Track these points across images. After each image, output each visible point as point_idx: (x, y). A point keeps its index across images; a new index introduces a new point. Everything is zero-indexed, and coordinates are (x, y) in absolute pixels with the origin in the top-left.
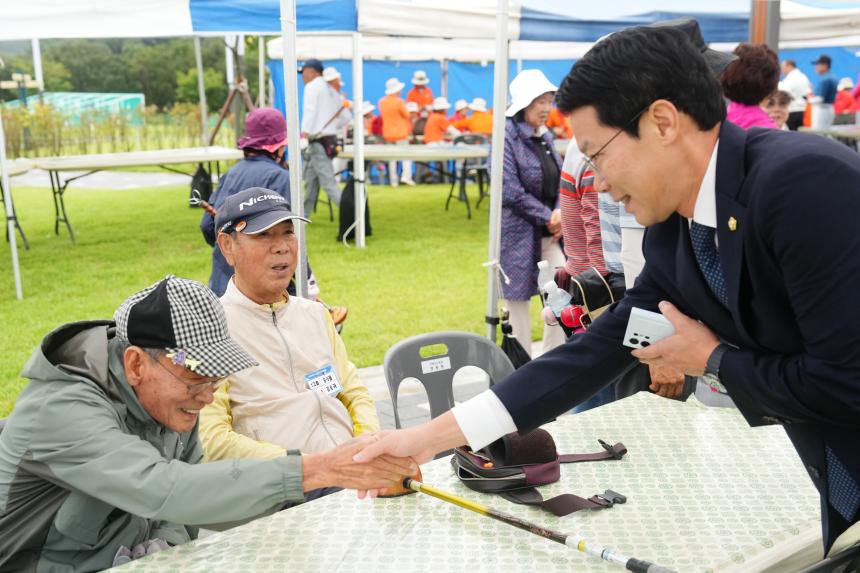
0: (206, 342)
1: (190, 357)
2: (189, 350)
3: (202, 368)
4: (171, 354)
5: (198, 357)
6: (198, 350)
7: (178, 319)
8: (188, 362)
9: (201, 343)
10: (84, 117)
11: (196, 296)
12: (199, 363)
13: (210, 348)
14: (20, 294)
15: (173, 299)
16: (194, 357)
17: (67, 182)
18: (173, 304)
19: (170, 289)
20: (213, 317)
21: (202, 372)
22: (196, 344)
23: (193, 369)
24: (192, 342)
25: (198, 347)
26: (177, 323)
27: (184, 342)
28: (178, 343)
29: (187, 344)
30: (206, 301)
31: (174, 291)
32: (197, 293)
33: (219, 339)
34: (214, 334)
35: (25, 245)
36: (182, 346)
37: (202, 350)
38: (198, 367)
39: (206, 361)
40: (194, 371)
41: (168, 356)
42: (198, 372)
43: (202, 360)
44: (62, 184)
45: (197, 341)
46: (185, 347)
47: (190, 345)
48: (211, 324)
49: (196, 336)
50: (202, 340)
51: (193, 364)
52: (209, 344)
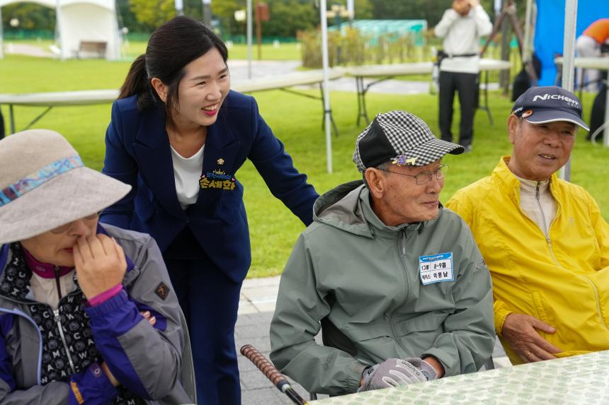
0: (417, 144)
1: (409, 157)
2: (407, 153)
3: (420, 161)
4: (395, 161)
5: (415, 155)
6: (413, 151)
7: (391, 135)
8: (408, 161)
9: (414, 146)
10: (380, 40)
11: (399, 117)
12: (416, 158)
13: (421, 147)
14: (330, 168)
15: (383, 125)
16: (412, 156)
17: (369, 86)
18: (384, 127)
19: (380, 120)
20: (416, 126)
21: (421, 163)
22: (410, 148)
23: (413, 164)
24: (407, 147)
25: (412, 149)
26: (391, 138)
27: (401, 149)
28: (397, 151)
29: (404, 150)
30: (408, 117)
31: (383, 120)
32: (399, 115)
33: (427, 139)
34: (421, 137)
35: (336, 133)
36: (401, 152)
37: (416, 150)
38: (417, 162)
39: (421, 155)
40: (415, 165)
41: (394, 163)
42: (418, 164)
43: (419, 156)
44: (365, 87)
45: (411, 145)
46: (403, 152)
47: (406, 150)
48: (416, 131)
49: (408, 142)
50: (414, 143)
51: (413, 161)
52: (420, 144)
